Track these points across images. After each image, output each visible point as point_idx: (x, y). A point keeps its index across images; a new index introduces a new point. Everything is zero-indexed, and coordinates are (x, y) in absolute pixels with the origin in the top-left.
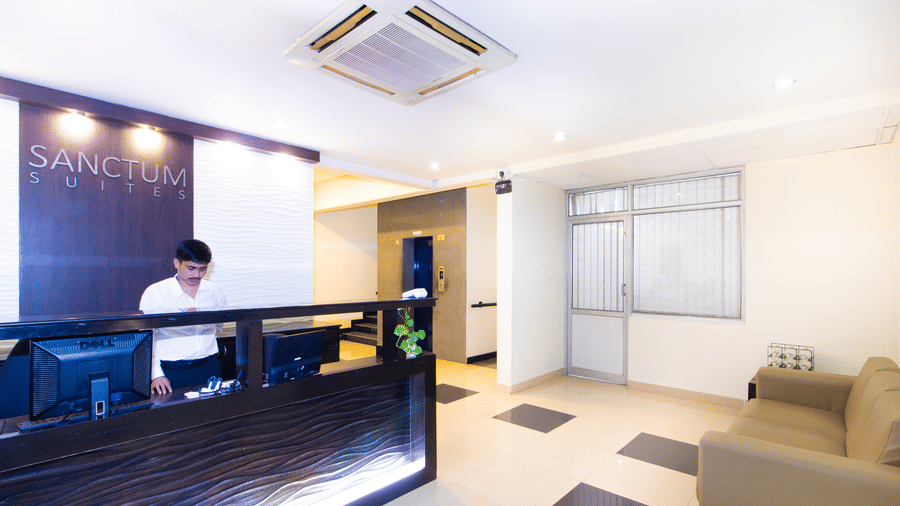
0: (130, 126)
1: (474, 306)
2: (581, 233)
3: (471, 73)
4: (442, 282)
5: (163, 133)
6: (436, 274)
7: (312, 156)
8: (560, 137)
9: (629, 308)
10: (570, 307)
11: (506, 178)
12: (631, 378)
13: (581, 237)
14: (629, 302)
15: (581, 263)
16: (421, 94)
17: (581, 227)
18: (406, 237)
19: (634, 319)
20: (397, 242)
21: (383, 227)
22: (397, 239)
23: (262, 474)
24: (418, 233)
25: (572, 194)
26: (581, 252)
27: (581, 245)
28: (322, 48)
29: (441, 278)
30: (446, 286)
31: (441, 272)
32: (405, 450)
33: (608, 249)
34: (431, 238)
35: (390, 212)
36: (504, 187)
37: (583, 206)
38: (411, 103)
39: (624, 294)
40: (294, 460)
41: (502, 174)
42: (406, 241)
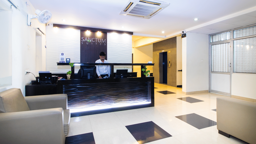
0: (96, 32)
1: (179, 71)
2: (215, 48)
3: (160, 9)
4: (170, 64)
5: (102, 32)
6: (168, 62)
7: (131, 33)
8: (196, 19)
9: (232, 71)
10: (211, 71)
11: (184, 33)
12: (232, 94)
13: (215, 49)
14: (232, 69)
15: (215, 57)
16: (150, 16)
17: (215, 46)
18: (160, 52)
19: (234, 75)
20: (158, 54)
21: (154, 50)
22: (158, 53)
23: (114, 96)
24: (163, 51)
25: (212, 35)
26: (215, 53)
27: (215, 51)
28: (126, 11)
29: (170, 63)
30: (171, 65)
31: (170, 61)
32: (147, 99)
33: (224, 52)
34: (167, 52)
35: (156, 45)
36: (184, 36)
37: (216, 39)
38: (149, 18)
39: (230, 67)
40: (121, 95)
41: (183, 32)
42: (160, 53)
